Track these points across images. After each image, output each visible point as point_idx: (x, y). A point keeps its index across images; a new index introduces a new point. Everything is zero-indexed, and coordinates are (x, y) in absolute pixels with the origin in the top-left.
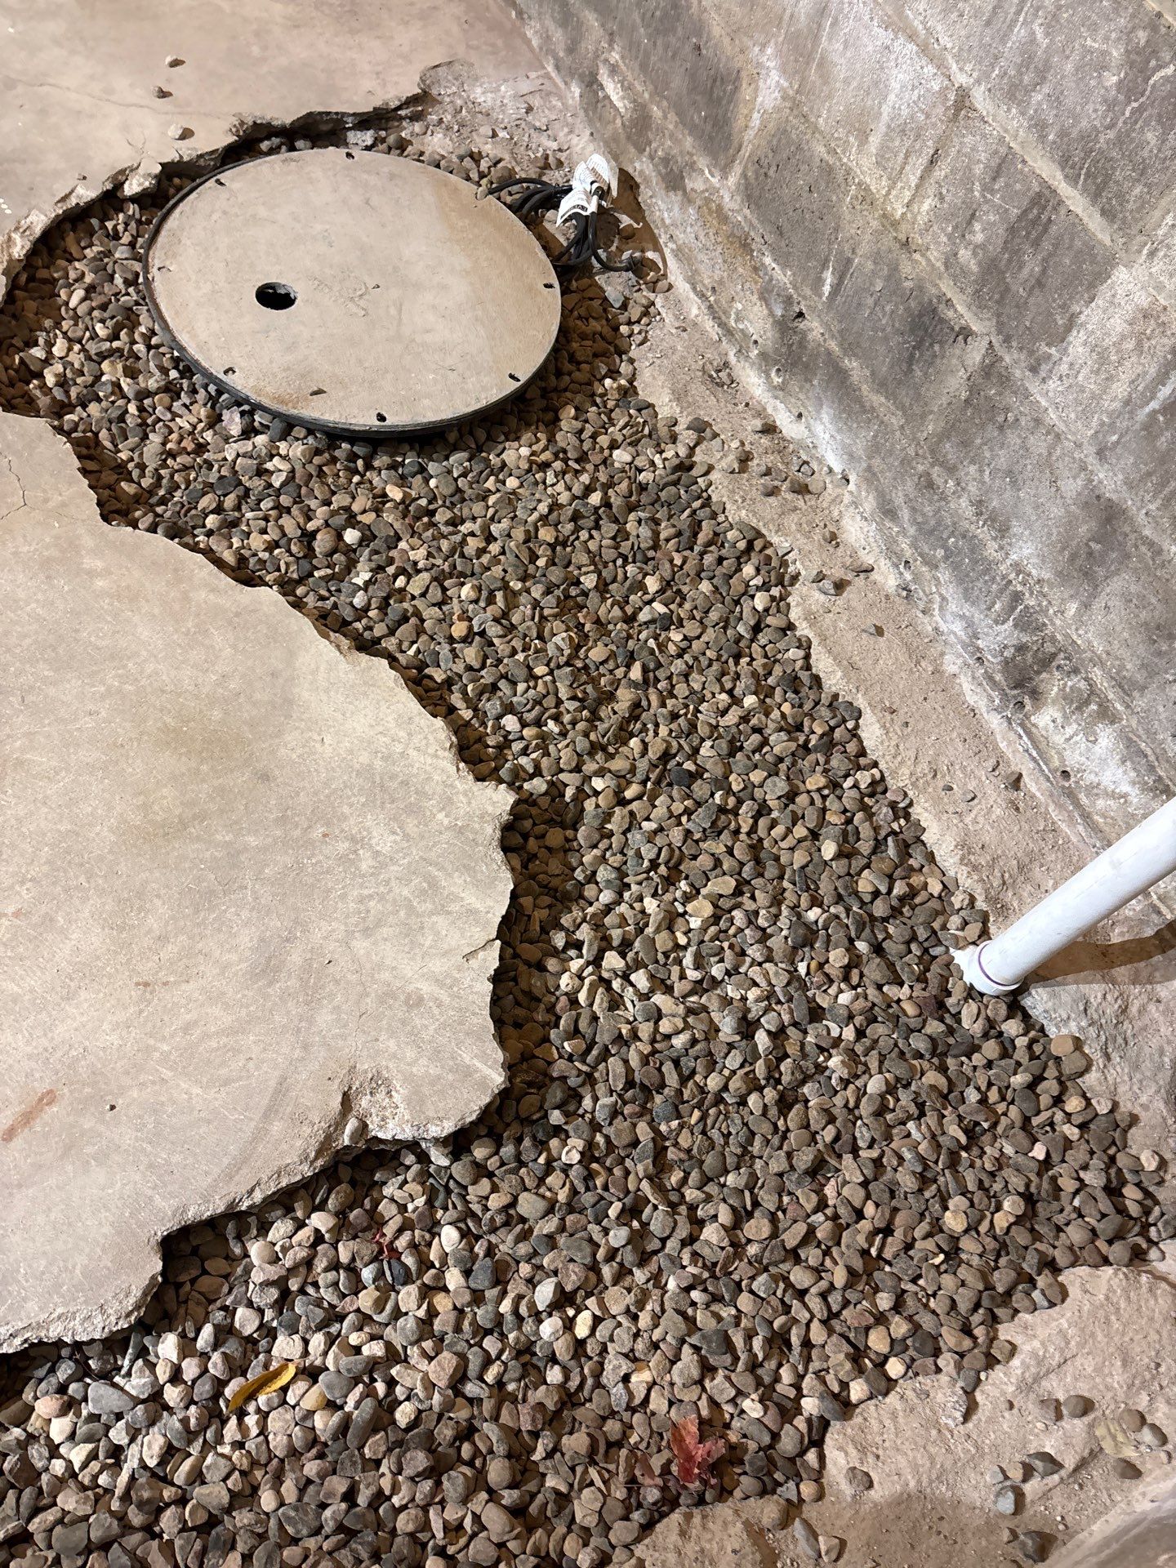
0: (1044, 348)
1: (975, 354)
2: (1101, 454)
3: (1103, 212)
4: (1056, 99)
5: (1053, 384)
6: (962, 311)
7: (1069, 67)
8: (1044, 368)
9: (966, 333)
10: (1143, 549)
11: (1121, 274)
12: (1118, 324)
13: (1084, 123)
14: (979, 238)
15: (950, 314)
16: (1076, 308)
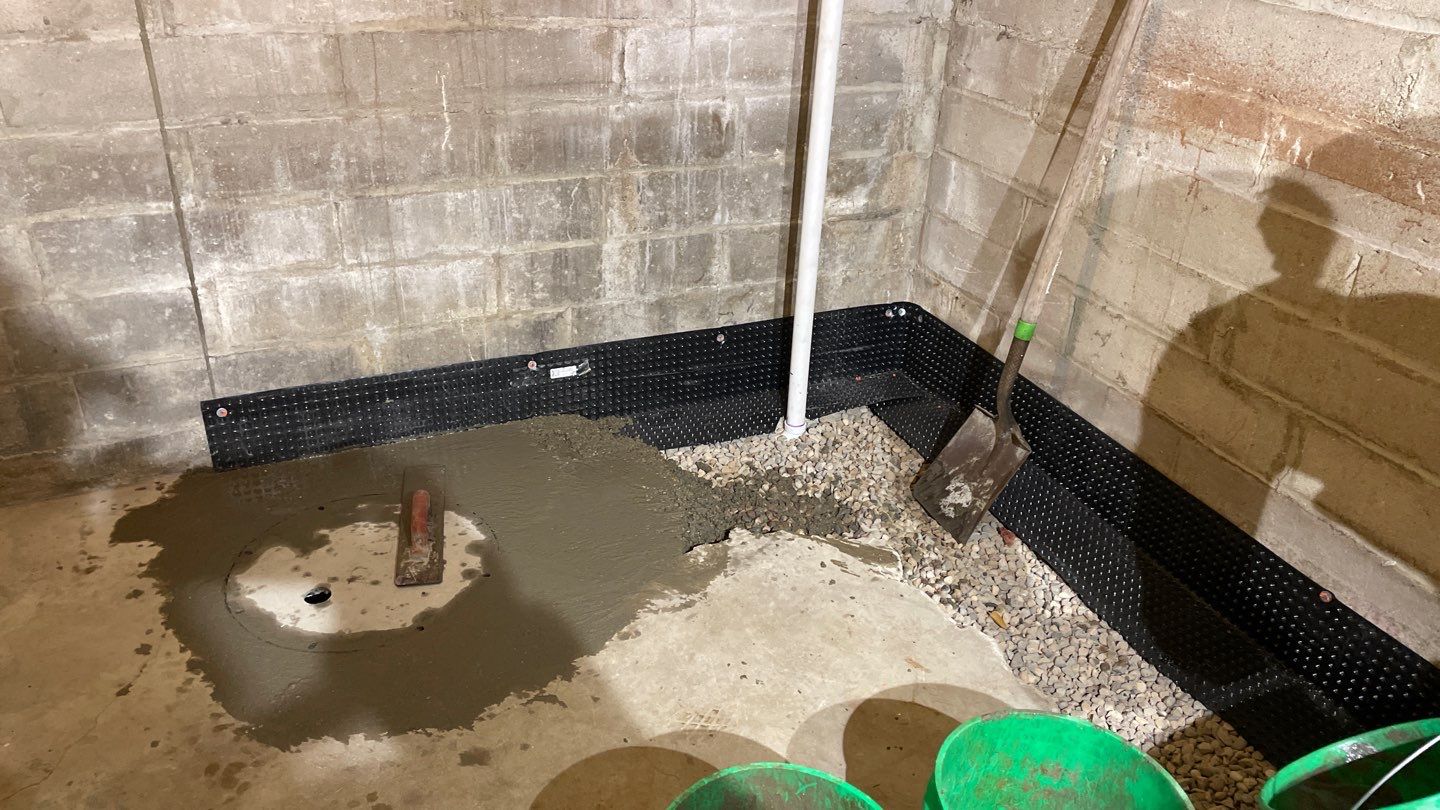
0: (596, 289)
1: (569, 317)
2: (643, 293)
3: (585, 238)
4: (540, 226)
5: (608, 294)
6: (550, 311)
7: (537, 215)
8: (601, 293)
9: (560, 315)
10: (678, 301)
11: (606, 247)
12: (616, 259)
13: (557, 224)
14: (541, 286)
15: (548, 316)
16: (598, 268)
